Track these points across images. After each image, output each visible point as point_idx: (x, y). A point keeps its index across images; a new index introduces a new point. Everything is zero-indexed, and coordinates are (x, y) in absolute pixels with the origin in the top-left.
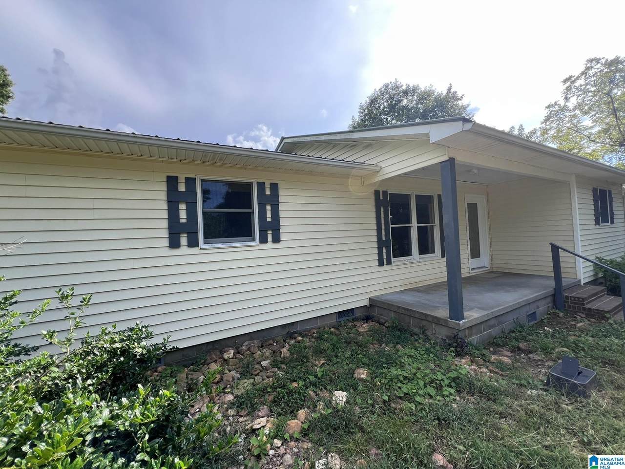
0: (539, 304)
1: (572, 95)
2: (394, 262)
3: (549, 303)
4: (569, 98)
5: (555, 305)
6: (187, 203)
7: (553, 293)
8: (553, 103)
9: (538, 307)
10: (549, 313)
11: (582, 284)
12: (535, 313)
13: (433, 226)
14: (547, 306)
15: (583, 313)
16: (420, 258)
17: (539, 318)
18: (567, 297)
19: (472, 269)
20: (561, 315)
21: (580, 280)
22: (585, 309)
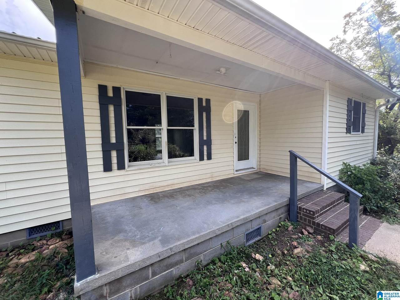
0: (266, 218)
1: (349, 28)
2: (129, 166)
3: (282, 214)
4: (347, 31)
5: (289, 214)
7: (288, 203)
8: (335, 37)
9: (265, 221)
10: (280, 225)
11: (325, 189)
12: (259, 228)
13: (193, 129)
14: (279, 218)
15: (312, 227)
16: (169, 162)
17: (264, 233)
18: (300, 208)
19: (237, 171)
20: (290, 228)
21: (323, 186)
22: (314, 223)
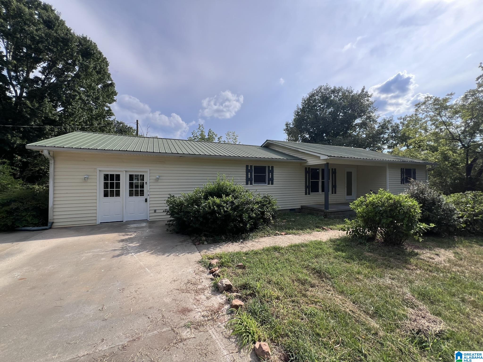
2: (311, 194)
6: (250, 172)
16: (322, 193)
